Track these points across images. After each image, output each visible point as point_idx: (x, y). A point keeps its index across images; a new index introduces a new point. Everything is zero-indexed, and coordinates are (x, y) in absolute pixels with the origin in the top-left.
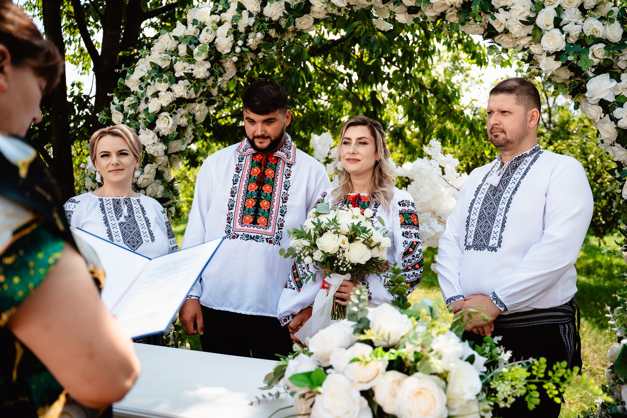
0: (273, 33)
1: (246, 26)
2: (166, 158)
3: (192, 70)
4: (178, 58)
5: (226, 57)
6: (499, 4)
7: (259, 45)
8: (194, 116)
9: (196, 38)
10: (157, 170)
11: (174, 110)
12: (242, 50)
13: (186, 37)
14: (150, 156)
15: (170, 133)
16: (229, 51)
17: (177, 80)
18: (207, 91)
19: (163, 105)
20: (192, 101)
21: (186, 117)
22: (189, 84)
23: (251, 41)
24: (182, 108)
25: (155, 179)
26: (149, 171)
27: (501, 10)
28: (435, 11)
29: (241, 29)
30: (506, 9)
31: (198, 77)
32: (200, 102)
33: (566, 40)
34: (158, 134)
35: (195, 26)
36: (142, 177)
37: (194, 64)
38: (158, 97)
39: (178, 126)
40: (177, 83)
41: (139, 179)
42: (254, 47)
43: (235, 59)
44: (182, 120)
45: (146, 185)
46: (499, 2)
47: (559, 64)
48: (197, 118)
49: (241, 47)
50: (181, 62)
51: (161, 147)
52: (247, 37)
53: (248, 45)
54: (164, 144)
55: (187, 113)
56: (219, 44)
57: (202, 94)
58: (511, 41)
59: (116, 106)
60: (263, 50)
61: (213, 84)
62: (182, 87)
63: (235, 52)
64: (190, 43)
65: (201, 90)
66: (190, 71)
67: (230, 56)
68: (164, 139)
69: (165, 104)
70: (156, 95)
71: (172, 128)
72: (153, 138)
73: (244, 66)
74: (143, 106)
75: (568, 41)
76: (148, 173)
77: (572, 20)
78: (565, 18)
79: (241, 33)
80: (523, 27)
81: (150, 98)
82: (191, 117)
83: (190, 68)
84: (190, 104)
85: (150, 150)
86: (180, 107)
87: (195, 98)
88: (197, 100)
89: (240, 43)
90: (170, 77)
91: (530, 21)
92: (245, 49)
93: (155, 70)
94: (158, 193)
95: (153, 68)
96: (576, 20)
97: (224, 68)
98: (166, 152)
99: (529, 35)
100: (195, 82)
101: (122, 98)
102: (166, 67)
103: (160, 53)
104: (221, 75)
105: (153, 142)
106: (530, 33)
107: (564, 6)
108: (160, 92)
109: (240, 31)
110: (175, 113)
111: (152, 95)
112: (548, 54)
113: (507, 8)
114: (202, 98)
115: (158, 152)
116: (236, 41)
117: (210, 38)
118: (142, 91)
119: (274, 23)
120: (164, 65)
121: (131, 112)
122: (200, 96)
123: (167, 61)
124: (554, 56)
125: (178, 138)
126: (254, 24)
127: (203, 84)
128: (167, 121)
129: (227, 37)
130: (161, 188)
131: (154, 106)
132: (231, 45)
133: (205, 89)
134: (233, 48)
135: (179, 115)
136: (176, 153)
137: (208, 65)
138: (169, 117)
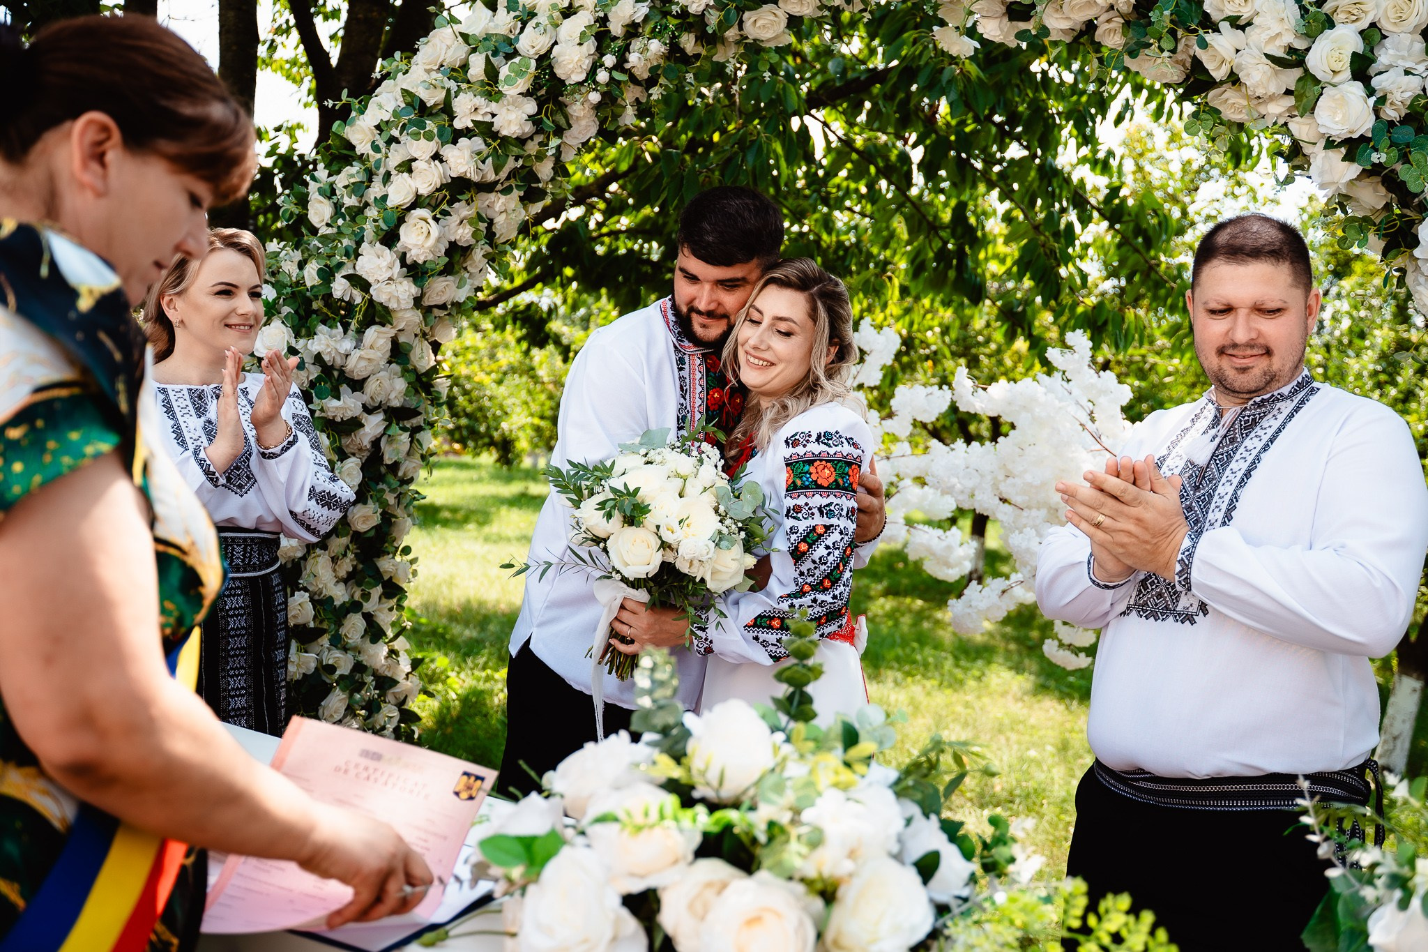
0: (688, 42)
1: (628, 21)
2: (417, 316)
3: (494, 115)
4: (464, 86)
5: (573, 92)
6: (1222, 11)
7: (653, 70)
8: (491, 222)
9: (510, 42)
10: (394, 341)
11: (444, 206)
12: (611, 78)
13: (487, 38)
14: (379, 308)
15: (430, 257)
16: (582, 77)
17: (455, 136)
18: (523, 167)
19: (420, 192)
20: (488, 187)
21: (471, 224)
22: (483, 146)
23: (633, 59)
24: (463, 203)
25: (390, 362)
26: (376, 341)
27: (1224, 26)
28: (1068, 18)
29: (616, 28)
30: (1237, 23)
31: (504, 132)
32: (507, 191)
33: (1376, 111)
34: (403, 257)
35: (513, 14)
36: (357, 353)
37: (497, 102)
38: (410, 171)
39: (450, 243)
40: (455, 142)
41: (350, 358)
42: (642, 73)
43: (595, 97)
44: (460, 231)
45: (364, 375)
46: (1221, 7)
47: (1354, 170)
48: (497, 229)
49: (610, 70)
50: (470, 94)
51: (408, 289)
52: (627, 48)
53: (627, 66)
54: (415, 282)
55: (474, 215)
56: (560, 59)
57: (512, 174)
58: (1245, 103)
59: (318, 185)
60: (662, 80)
61: (539, 152)
62: (467, 154)
63: (595, 82)
64: (495, 53)
65: (511, 164)
66: (488, 119)
67: (583, 90)
68: (415, 272)
69: (425, 190)
70: (407, 167)
71: (435, 245)
72: (390, 267)
73: (616, 117)
74: (377, 189)
75: (1382, 115)
76: (372, 347)
77: (1400, 62)
78: (1384, 57)
79: (615, 39)
80: (1276, 73)
81: (394, 172)
82: (483, 226)
83: (488, 110)
84: (483, 195)
85: (380, 294)
86: (459, 201)
87: (496, 182)
88: (499, 187)
89: (609, 60)
90: (441, 129)
91: (1294, 59)
92: (618, 76)
93: (410, 109)
94: (392, 396)
95: (407, 104)
96: (1408, 65)
97: (566, 117)
98: (418, 302)
99: (1288, 92)
100: (495, 144)
101: (335, 168)
102: (435, 105)
103: (428, 71)
104: (559, 132)
105: (388, 275)
106: (1293, 88)
107: (1385, 25)
108: (415, 160)
109: (613, 33)
110: (446, 213)
111: (400, 165)
112: (1330, 144)
113: (1242, 22)
114: (513, 182)
115: (398, 299)
116: (602, 55)
117: (542, 44)
118: (378, 156)
119: (691, 20)
120: (433, 98)
121: (350, 201)
122: (508, 178)
123: (439, 90)
124: (1343, 150)
125: (448, 270)
126: (647, 19)
127: (516, 150)
128: (425, 231)
129: (580, 44)
130: (401, 385)
131: (400, 191)
132: (587, 64)
133: (521, 162)
134: (592, 73)
135: (453, 220)
136: (443, 307)
137: (531, 107)
138: (431, 221)
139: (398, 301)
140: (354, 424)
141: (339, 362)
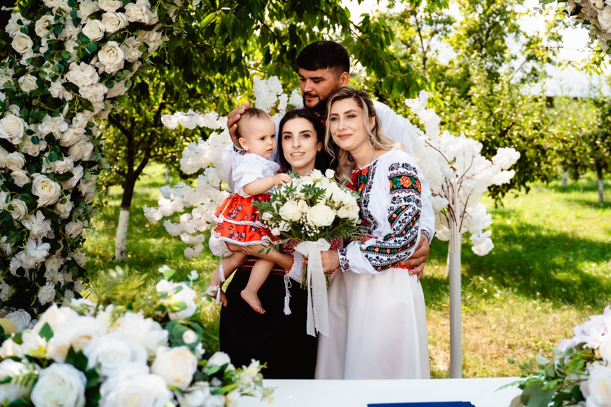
8: (148, 47)
11: (125, 40)
14: (84, 102)
15: (117, 70)
19: (108, 31)
20: (149, 28)
21: (140, 49)
24: (134, 38)
26: (82, 123)
32: (158, 30)
34: (97, 69)
36: (71, 131)
38: (100, 18)
39: (126, 61)
41: (66, 135)
44: (133, 54)
51: (102, 89)
54: (106, 84)
57: (162, 20)
59: (19, 26)
68: (106, 79)
69: (112, 29)
70: (98, 15)
71: (120, 64)
72: (91, 77)
81: (85, 19)
82: (146, 50)
84: (145, 32)
85: (85, 93)
86: (132, 36)
87: (155, 25)
88: (156, 28)
98: (106, 96)
101: (32, 15)
105: (91, 82)
108: (105, 12)
110: (126, 44)
111: (90, 15)
115: (96, 96)
118: (72, 9)
128: (116, 54)
131: (93, 30)
135: (130, 47)
136: (113, 99)
138: (118, 48)
139: (96, 97)
140: (69, 175)
141: (58, 136)
